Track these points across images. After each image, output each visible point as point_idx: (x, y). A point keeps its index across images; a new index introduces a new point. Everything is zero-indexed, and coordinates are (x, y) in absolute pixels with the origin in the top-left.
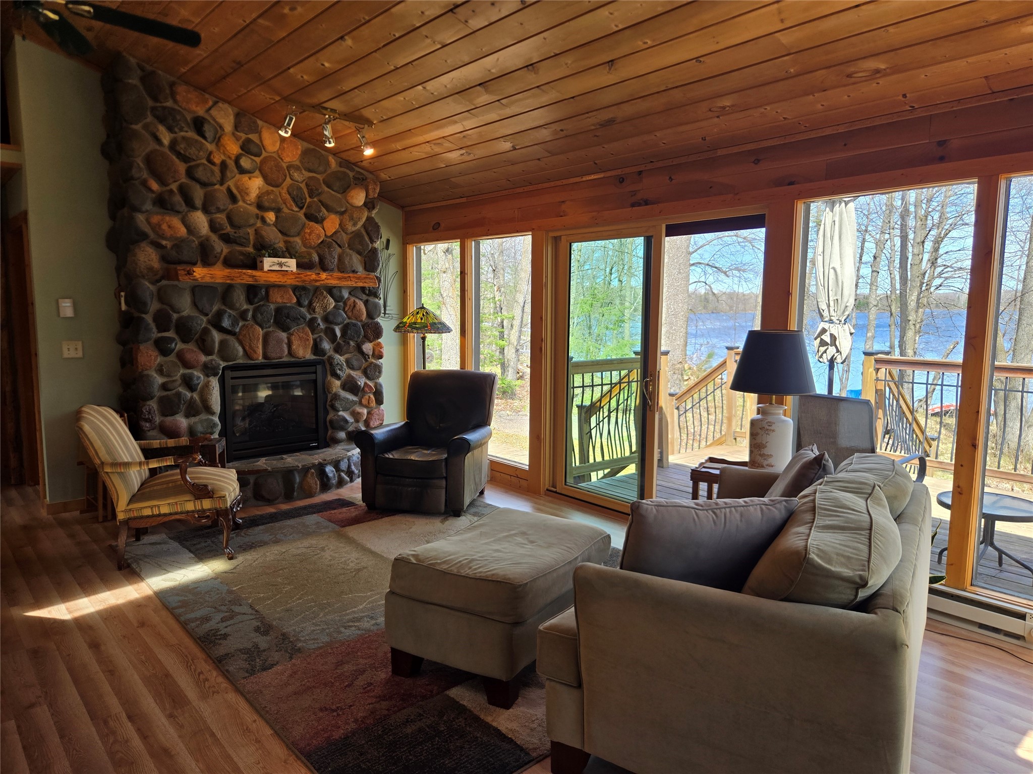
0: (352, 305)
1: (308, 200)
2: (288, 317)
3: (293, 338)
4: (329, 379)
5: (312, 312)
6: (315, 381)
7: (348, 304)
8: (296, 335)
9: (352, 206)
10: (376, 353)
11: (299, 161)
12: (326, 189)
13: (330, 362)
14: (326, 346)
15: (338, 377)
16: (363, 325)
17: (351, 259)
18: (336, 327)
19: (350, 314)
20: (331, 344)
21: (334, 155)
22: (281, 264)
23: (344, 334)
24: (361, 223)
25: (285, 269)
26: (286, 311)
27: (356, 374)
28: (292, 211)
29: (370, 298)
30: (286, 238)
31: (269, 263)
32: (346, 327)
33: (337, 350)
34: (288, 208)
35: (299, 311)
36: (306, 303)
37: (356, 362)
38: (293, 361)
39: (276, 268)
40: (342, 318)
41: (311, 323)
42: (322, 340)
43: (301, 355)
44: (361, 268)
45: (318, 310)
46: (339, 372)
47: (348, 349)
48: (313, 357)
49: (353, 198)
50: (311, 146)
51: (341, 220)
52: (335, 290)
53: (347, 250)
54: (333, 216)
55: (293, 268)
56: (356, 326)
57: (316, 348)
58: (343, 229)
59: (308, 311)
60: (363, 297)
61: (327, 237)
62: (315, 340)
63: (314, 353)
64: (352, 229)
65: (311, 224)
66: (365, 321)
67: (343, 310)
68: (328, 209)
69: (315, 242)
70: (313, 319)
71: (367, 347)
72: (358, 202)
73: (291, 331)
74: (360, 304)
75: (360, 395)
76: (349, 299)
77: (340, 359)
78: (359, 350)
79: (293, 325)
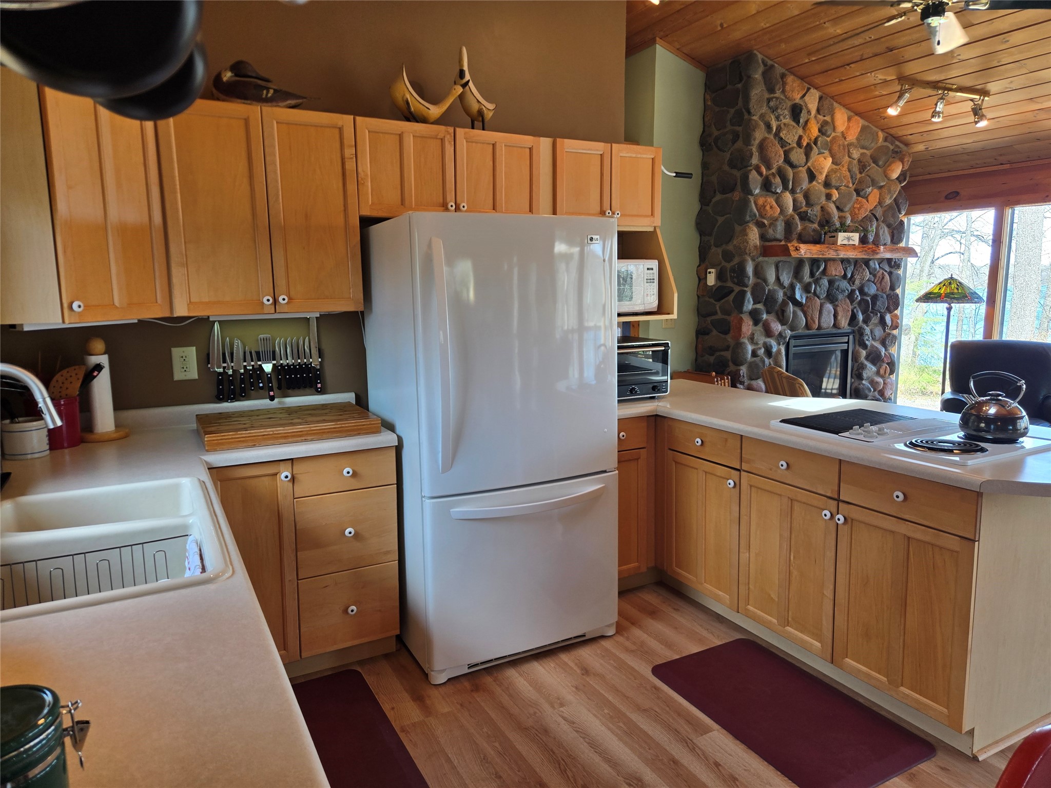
0: (881, 277)
2: (837, 289)
3: (838, 308)
4: (857, 348)
5: (851, 284)
6: (847, 351)
7: (878, 276)
8: (841, 306)
9: (889, 179)
10: (894, 325)
11: (858, 139)
12: (873, 165)
13: (861, 332)
14: (860, 317)
15: (865, 346)
16: (887, 296)
17: (884, 232)
18: (869, 299)
19: (879, 285)
20: (862, 314)
21: (882, 130)
22: (849, 239)
23: (874, 304)
24: (895, 196)
25: (851, 242)
26: (837, 284)
27: (877, 345)
28: (848, 187)
29: (892, 270)
30: (841, 214)
31: (842, 238)
32: (875, 298)
33: (866, 321)
34: (845, 186)
35: (844, 284)
36: (849, 276)
37: (878, 332)
38: (835, 331)
39: (845, 242)
40: (872, 290)
41: (851, 297)
42: (857, 311)
43: (843, 325)
44: (889, 241)
45: (857, 282)
46: (867, 342)
47: (875, 320)
48: (848, 328)
49: (893, 171)
50: (866, 123)
51: (880, 194)
52: (871, 263)
53: (881, 223)
54: (875, 190)
55: (857, 242)
56: (882, 297)
57: (853, 317)
58: (880, 203)
59: (849, 283)
60: (887, 269)
61: (871, 211)
62: (853, 311)
63: (849, 325)
64: (888, 201)
65: (860, 198)
66: (888, 293)
67: (873, 282)
68: (874, 183)
69: (863, 214)
70: (853, 291)
71: (888, 318)
72: (895, 175)
73: (837, 303)
74: (887, 277)
75: (878, 365)
76: (879, 271)
77: (867, 330)
78: (882, 322)
79: (840, 297)
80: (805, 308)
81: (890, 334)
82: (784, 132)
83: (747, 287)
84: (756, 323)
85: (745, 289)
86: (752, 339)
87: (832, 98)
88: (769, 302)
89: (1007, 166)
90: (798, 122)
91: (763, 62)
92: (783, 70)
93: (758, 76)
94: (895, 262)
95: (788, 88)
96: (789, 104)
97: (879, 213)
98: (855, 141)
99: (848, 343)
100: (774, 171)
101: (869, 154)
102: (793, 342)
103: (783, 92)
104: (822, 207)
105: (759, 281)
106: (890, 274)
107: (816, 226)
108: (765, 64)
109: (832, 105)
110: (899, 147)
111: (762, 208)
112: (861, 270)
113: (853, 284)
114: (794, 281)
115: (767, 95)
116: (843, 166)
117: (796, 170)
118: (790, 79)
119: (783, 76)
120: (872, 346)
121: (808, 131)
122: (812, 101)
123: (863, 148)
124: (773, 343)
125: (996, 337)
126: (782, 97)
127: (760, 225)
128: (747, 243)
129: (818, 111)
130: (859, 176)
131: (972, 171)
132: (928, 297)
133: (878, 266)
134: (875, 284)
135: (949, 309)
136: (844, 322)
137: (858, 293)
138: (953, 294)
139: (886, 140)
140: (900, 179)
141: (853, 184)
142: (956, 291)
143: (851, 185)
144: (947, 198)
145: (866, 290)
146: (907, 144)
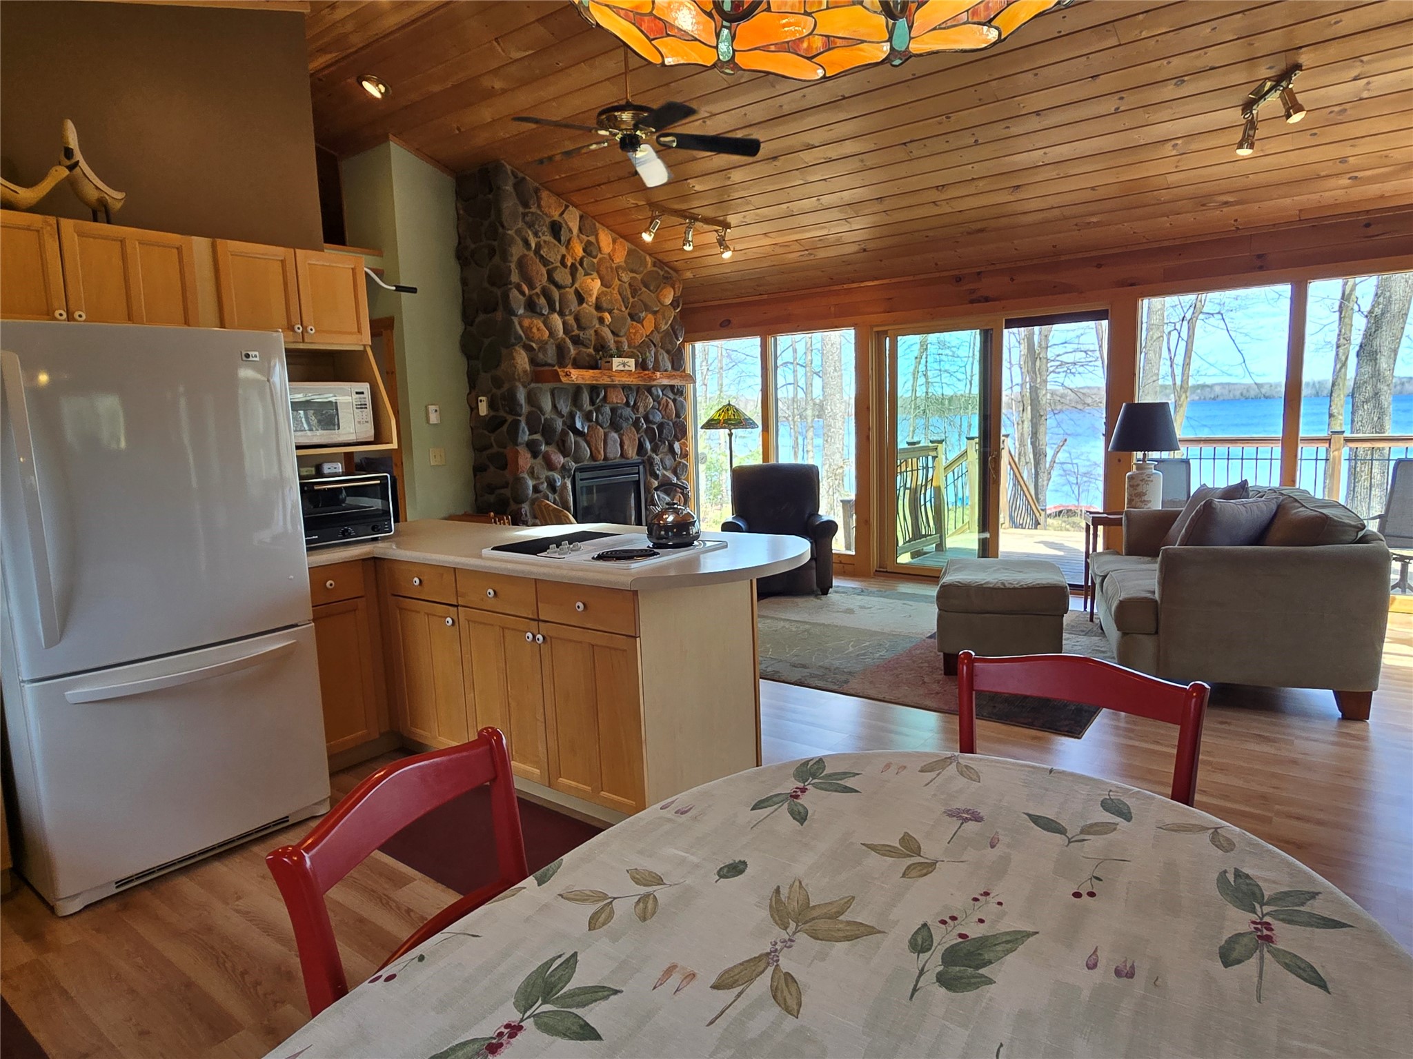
0: (665, 404)
2: (621, 417)
3: (624, 437)
4: (649, 478)
5: (636, 412)
6: (638, 482)
7: (662, 403)
8: (626, 435)
9: (662, 305)
10: (683, 452)
11: (625, 262)
12: (644, 289)
13: (650, 462)
14: (648, 446)
15: (656, 477)
16: (673, 424)
17: (663, 358)
18: (655, 427)
19: (664, 413)
20: (650, 443)
21: (650, 255)
22: (624, 364)
23: (661, 433)
24: (670, 322)
25: (627, 368)
26: (619, 411)
27: (669, 474)
28: (621, 311)
29: (677, 397)
30: (617, 339)
31: (616, 362)
32: (661, 426)
33: (655, 450)
34: (618, 309)
35: (628, 412)
36: (632, 403)
37: (669, 461)
38: (623, 461)
39: (621, 368)
40: (658, 418)
41: (636, 423)
42: (644, 440)
43: (630, 455)
44: (670, 367)
45: (641, 410)
46: (658, 472)
47: (664, 448)
48: (637, 457)
49: (665, 297)
50: (633, 247)
51: (655, 319)
52: (653, 390)
53: (659, 349)
54: (650, 316)
55: (633, 368)
56: (668, 424)
57: (641, 447)
58: (657, 328)
59: (633, 411)
60: (672, 396)
61: (647, 336)
62: (639, 440)
63: (638, 454)
64: (664, 327)
65: (635, 323)
66: (674, 420)
67: (658, 409)
68: (647, 308)
69: (638, 341)
70: (638, 419)
71: (677, 446)
72: (668, 301)
73: (622, 432)
74: (671, 403)
75: (672, 494)
76: (662, 398)
77: (657, 459)
78: (671, 449)
79: (624, 425)
80: (588, 438)
81: (680, 462)
82: (545, 250)
83: (520, 416)
84: (535, 455)
85: (519, 418)
86: (532, 473)
87: (593, 217)
88: (547, 431)
89: (765, 297)
90: (559, 241)
91: (513, 172)
92: (536, 184)
93: (509, 188)
94: (678, 389)
95: (543, 203)
96: (548, 220)
97: (657, 338)
98: (623, 264)
99: (638, 473)
100: (538, 290)
101: (639, 279)
102: (579, 476)
103: (539, 206)
104: (595, 331)
105: (534, 409)
106: (674, 401)
107: (591, 351)
108: (516, 177)
109: (595, 225)
110: (669, 273)
111: (528, 331)
112: (644, 398)
113: (638, 411)
114: (574, 409)
115: (521, 210)
116: (613, 289)
117: (563, 291)
118: (545, 194)
119: (537, 191)
120: (664, 475)
121: (571, 251)
122: (572, 220)
123: (632, 271)
124: (557, 476)
125: (772, 462)
126: (539, 212)
127: (528, 348)
128: (515, 367)
129: (580, 229)
130: (631, 300)
131: (738, 300)
132: (710, 424)
133: (661, 393)
134: (660, 412)
135: (730, 435)
136: (632, 453)
137: (643, 421)
138: (730, 420)
139: (654, 265)
140: (674, 304)
141: (626, 308)
142: (733, 417)
143: (624, 309)
144: (721, 325)
145: (651, 417)
146: (676, 271)
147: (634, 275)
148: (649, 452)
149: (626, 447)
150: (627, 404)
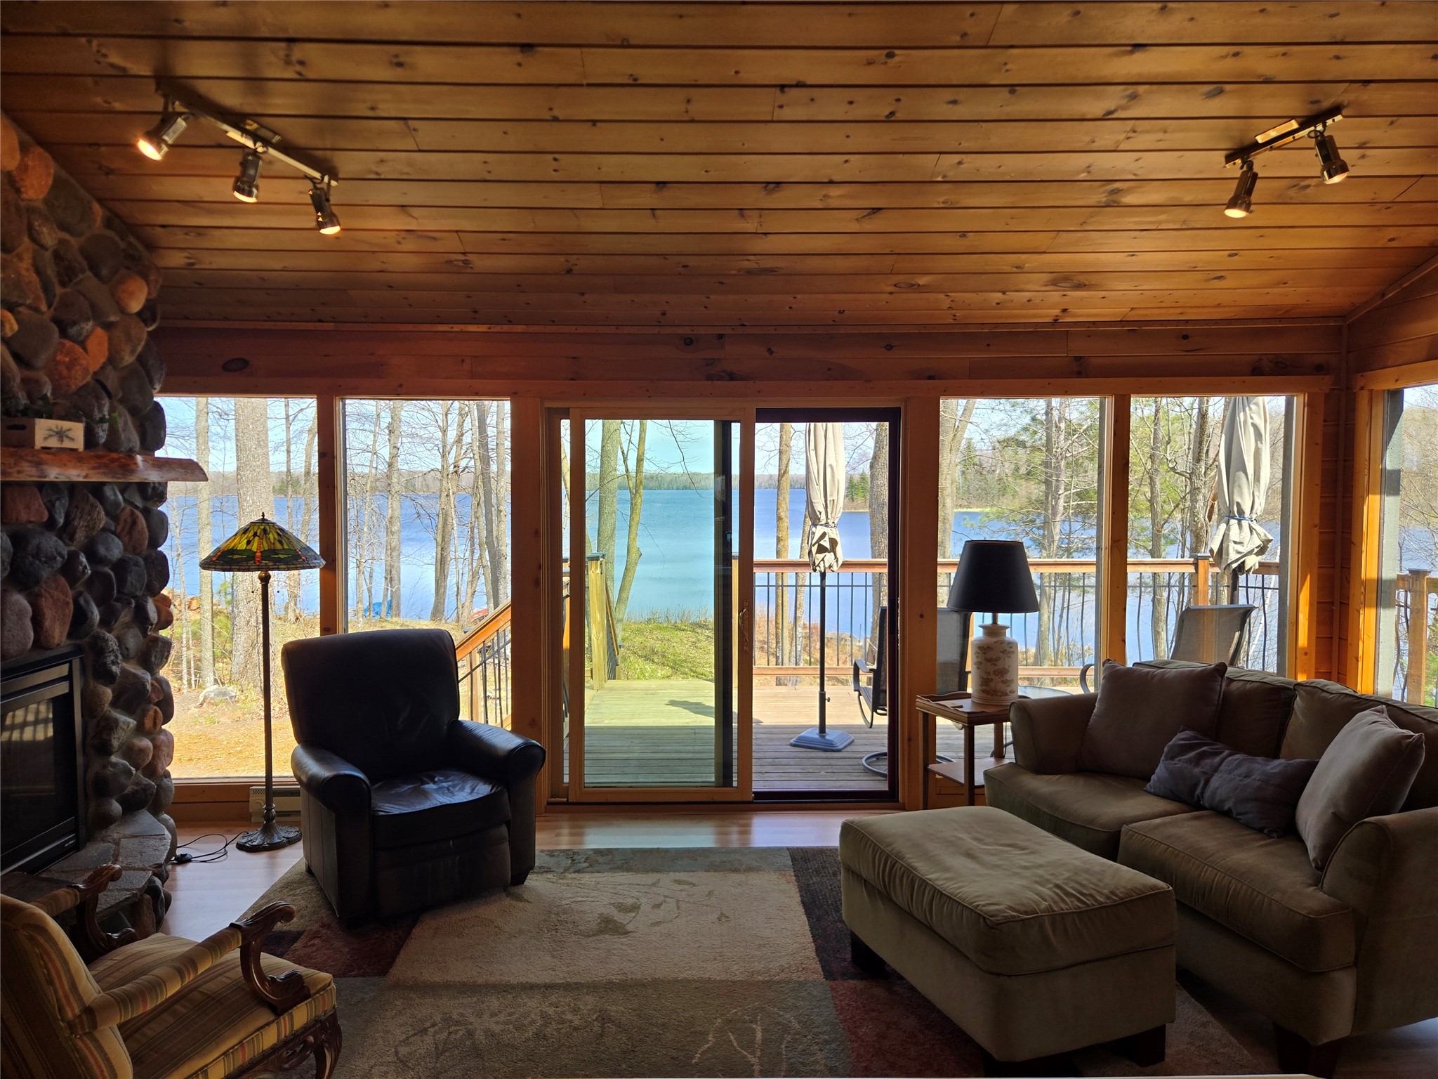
0: (129, 520)
1: (59, 290)
2: (36, 556)
3: (42, 602)
4: (91, 687)
5: (67, 541)
6: (69, 697)
7: (122, 518)
8: (47, 595)
9: (123, 311)
10: (163, 618)
11: (46, 201)
12: (89, 273)
13: (98, 648)
14: (96, 614)
15: (108, 678)
16: (145, 559)
17: (126, 423)
18: (107, 570)
19: (126, 539)
20: (98, 606)
21: (100, 201)
22: (61, 435)
23: (122, 581)
24: (139, 349)
25: (67, 444)
26: (35, 542)
27: (133, 668)
28: (37, 310)
29: (149, 505)
30: (28, 373)
31: (44, 431)
32: (121, 566)
33: (106, 622)
34: (30, 307)
35: (51, 542)
36: (61, 521)
37: (133, 640)
38: (37, 656)
39: (53, 443)
40: (115, 549)
41: (69, 569)
42: (87, 602)
43: (56, 641)
44: (138, 443)
45: (80, 536)
46: (114, 668)
47: (125, 616)
48: (68, 642)
49: (131, 295)
50: (64, 174)
51: (110, 340)
52: (108, 492)
53: (116, 404)
54: (99, 331)
55: (79, 444)
56: (136, 564)
57: (80, 618)
58: (112, 360)
59: (60, 537)
60: (139, 503)
61: (95, 373)
62: (76, 602)
63: (70, 636)
64: (129, 359)
65: (68, 343)
66: (144, 553)
67: (114, 533)
68: (96, 314)
69: (79, 379)
70: (73, 557)
71: (151, 608)
72: (136, 306)
73: (36, 589)
74: (142, 520)
75: (139, 711)
76: (124, 509)
77: (111, 638)
78: (141, 618)
79: (45, 573)
81: (156, 639)
89: (330, 326)
94: (154, 489)
98: (40, 205)
99: (70, 677)
101: (77, 246)
106: (146, 512)
110: (136, 248)
112: (87, 508)
113: (72, 539)
116: (20, 258)
120: (124, 671)
123: (63, 227)
131: (268, 325)
132: (224, 560)
133: (120, 497)
134: (119, 537)
135: (266, 582)
136: (58, 633)
137: (83, 559)
138: (275, 551)
139: (108, 224)
140: (147, 314)
141: (49, 307)
143: (44, 307)
144: (227, 367)
145: (102, 550)
146: (151, 246)
147: (67, 236)
148: (96, 628)
149: (47, 623)
150: (50, 524)
